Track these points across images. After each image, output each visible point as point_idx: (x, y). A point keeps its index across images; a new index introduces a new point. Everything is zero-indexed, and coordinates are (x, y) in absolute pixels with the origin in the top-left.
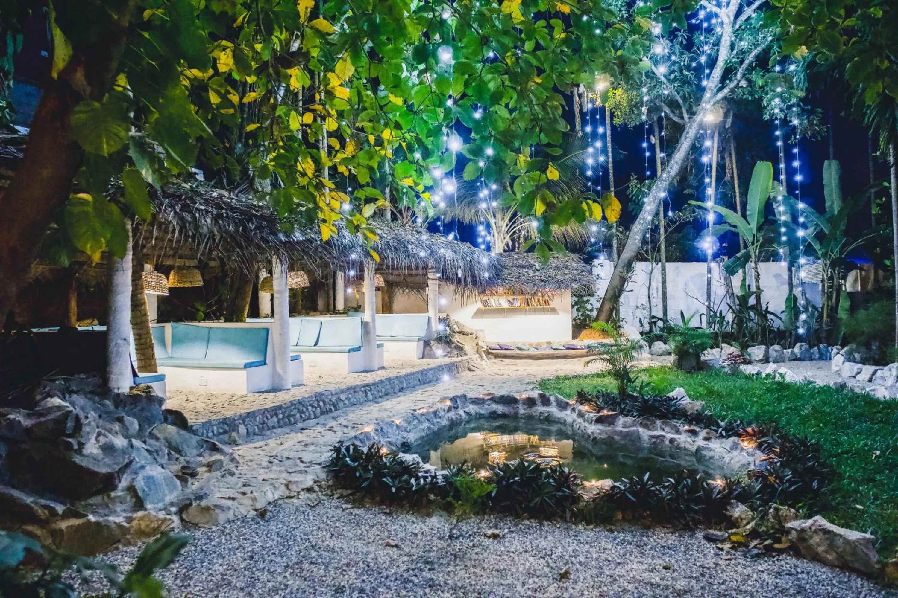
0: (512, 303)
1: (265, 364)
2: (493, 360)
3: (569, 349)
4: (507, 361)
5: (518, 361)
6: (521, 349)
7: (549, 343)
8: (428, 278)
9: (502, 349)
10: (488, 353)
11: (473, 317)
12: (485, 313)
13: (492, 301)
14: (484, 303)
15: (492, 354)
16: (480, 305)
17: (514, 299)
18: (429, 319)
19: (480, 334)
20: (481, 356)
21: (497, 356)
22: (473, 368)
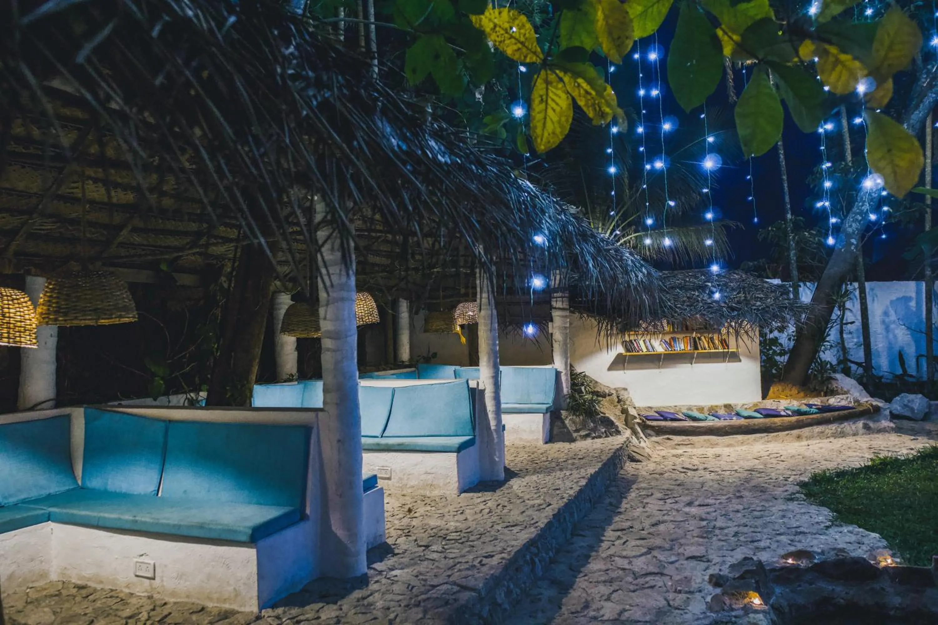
0: (670, 345)
1: (303, 517)
2: (654, 439)
3: (767, 416)
4: (677, 439)
5: (694, 439)
6: (694, 419)
7: (728, 407)
8: (551, 308)
9: (665, 419)
10: (644, 427)
11: (610, 369)
12: (629, 362)
13: (641, 343)
14: (629, 346)
15: (652, 428)
16: (620, 349)
17: (674, 339)
18: (558, 374)
19: (624, 395)
20: (635, 432)
21: (659, 431)
22: (638, 457)
